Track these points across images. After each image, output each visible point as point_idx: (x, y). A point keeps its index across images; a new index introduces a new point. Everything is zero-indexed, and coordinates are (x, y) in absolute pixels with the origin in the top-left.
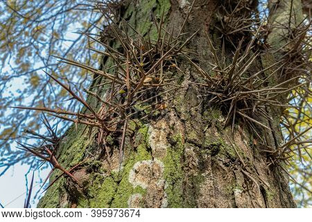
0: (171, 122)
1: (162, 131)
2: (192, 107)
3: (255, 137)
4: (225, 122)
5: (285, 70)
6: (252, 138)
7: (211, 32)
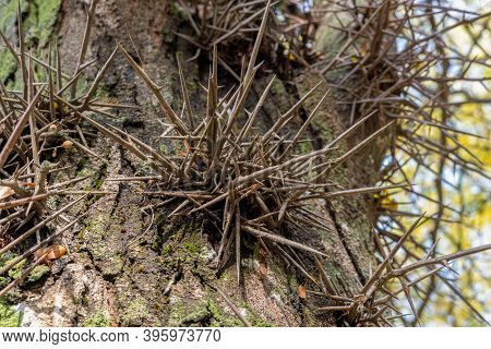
0: (78, 288)
1: (56, 315)
2: (131, 237)
3: (301, 280)
4: (217, 260)
5: (358, 105)
6: (294, 283)
7: (170, 48)
